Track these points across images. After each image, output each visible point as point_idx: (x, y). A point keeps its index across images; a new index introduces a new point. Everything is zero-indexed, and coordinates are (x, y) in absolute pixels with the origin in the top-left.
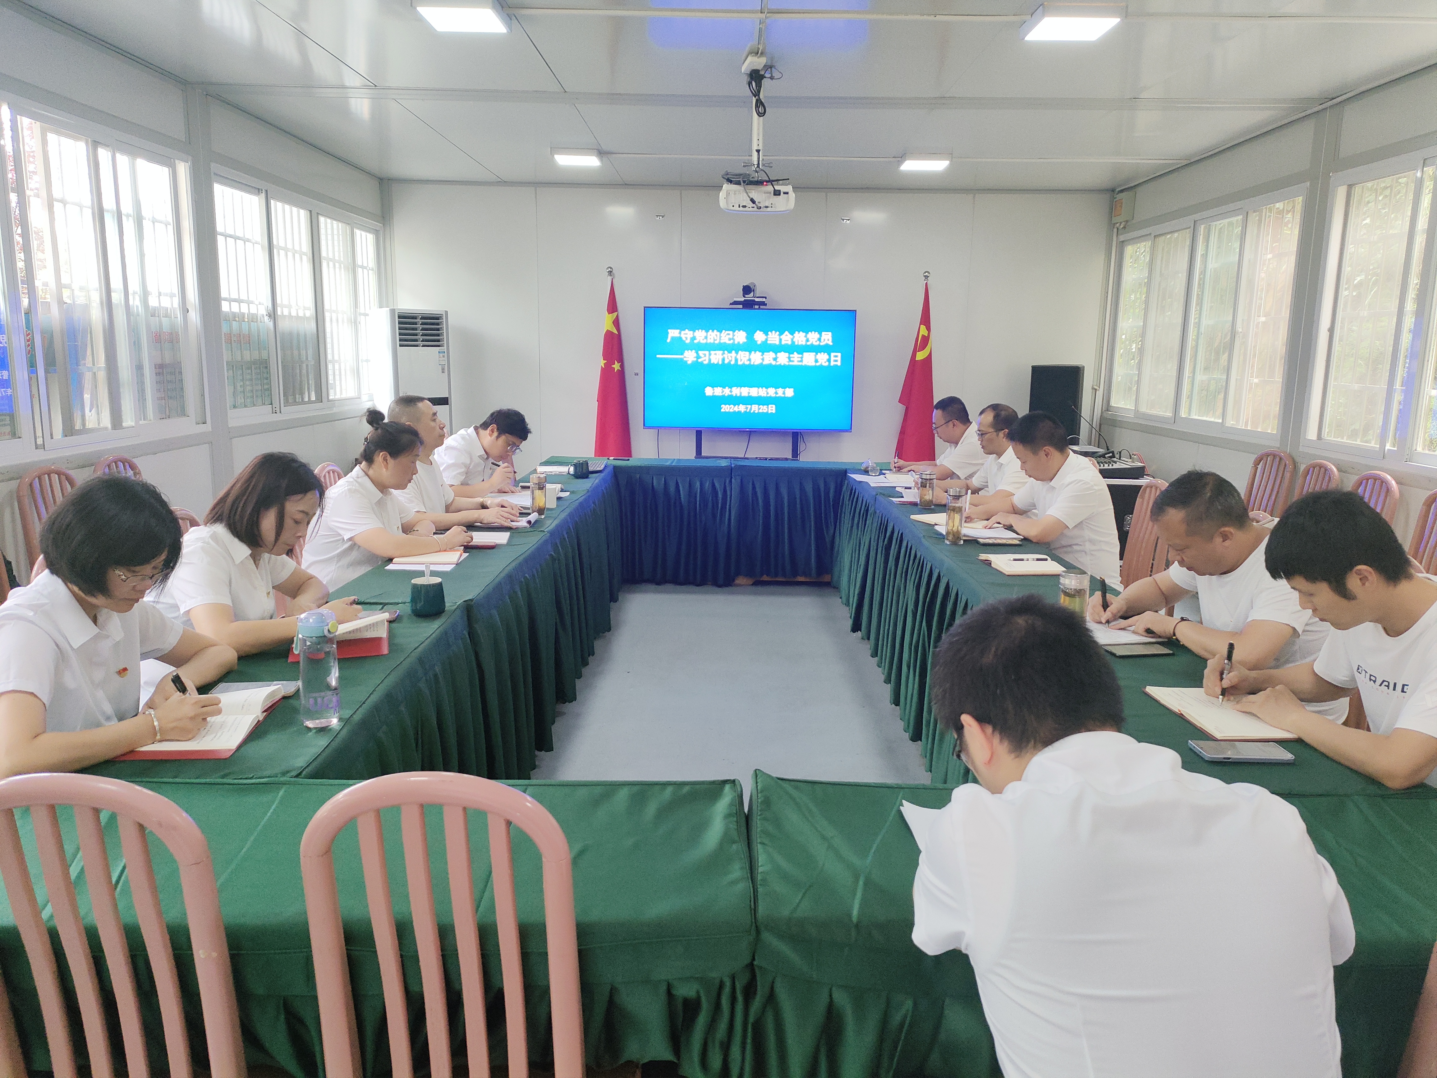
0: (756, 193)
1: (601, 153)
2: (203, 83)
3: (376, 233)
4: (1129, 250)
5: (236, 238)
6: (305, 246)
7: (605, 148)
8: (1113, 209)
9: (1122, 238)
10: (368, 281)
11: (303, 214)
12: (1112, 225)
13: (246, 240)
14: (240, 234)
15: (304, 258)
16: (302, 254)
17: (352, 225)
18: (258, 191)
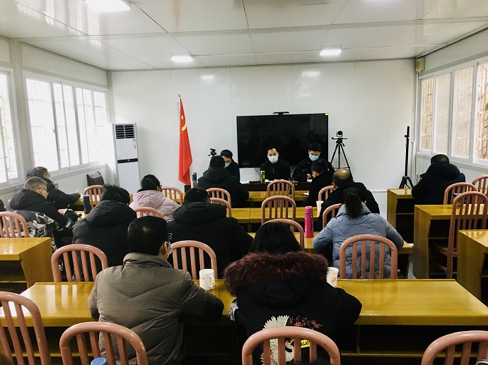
1: (193, 56)
2: (16, 38)
3: (105, 92)
4: (424, 82)
7: (193, 54)
8: (416, 65)
9: (420, 77)
12: (416, 72)
14: (39, 99)
17: (92, 90)
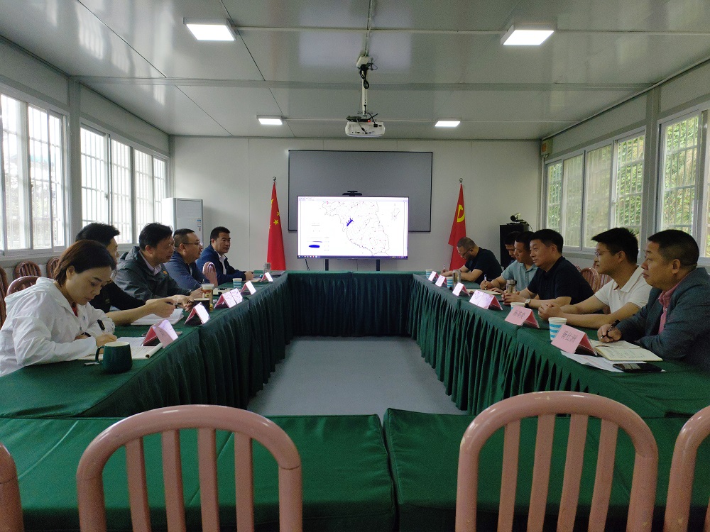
0: (365, 126)
1: (283, 118)
2: (76, 76)
3: (165, 161)
4: (551, 168)
5: (91, 157)
6: (127, 165)
7: (285, 114)
8: (541, 149)
9: (546, 162)
10: (160, 184)
11: (127, 148)
12: (541, 156)
13: (96, 159)
14: (93, 155)
15: (127, 170)
16: (125, 168)
17: (153, 156)
18: (104, 134)
